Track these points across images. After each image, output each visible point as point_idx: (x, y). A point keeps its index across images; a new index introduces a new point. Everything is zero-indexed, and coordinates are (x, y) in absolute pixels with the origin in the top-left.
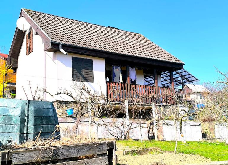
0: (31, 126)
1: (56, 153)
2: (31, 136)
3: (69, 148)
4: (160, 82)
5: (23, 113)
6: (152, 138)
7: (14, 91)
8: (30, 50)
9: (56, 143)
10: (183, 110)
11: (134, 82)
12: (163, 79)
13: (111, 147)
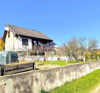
0: (10, 59)
1: (18, 67)
2: (10, 62)
3: (22, 65)
4: (47, 45)
5: (7, 55)
6: (45, 60)
7: (4, 49)
8: (9, 37)
9: (18, 64)
10: (53, 52)
11: (40, 45)
12: (48, 44)
13: (34, 64)
